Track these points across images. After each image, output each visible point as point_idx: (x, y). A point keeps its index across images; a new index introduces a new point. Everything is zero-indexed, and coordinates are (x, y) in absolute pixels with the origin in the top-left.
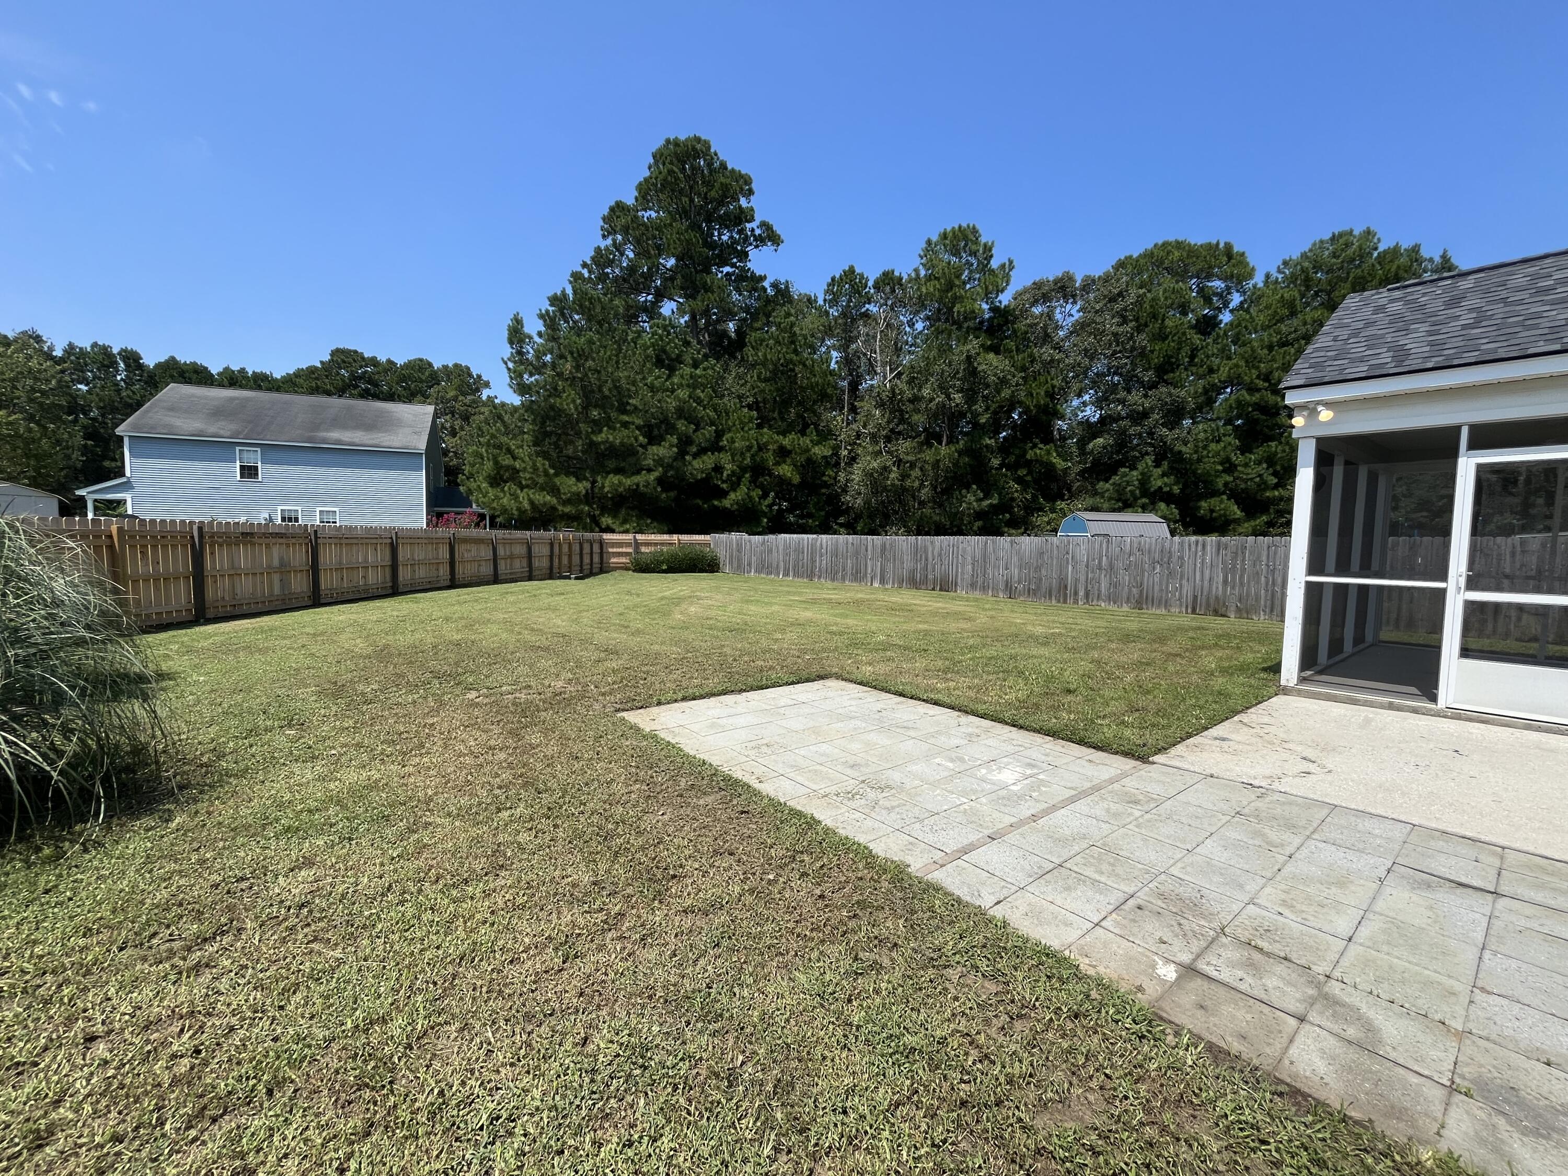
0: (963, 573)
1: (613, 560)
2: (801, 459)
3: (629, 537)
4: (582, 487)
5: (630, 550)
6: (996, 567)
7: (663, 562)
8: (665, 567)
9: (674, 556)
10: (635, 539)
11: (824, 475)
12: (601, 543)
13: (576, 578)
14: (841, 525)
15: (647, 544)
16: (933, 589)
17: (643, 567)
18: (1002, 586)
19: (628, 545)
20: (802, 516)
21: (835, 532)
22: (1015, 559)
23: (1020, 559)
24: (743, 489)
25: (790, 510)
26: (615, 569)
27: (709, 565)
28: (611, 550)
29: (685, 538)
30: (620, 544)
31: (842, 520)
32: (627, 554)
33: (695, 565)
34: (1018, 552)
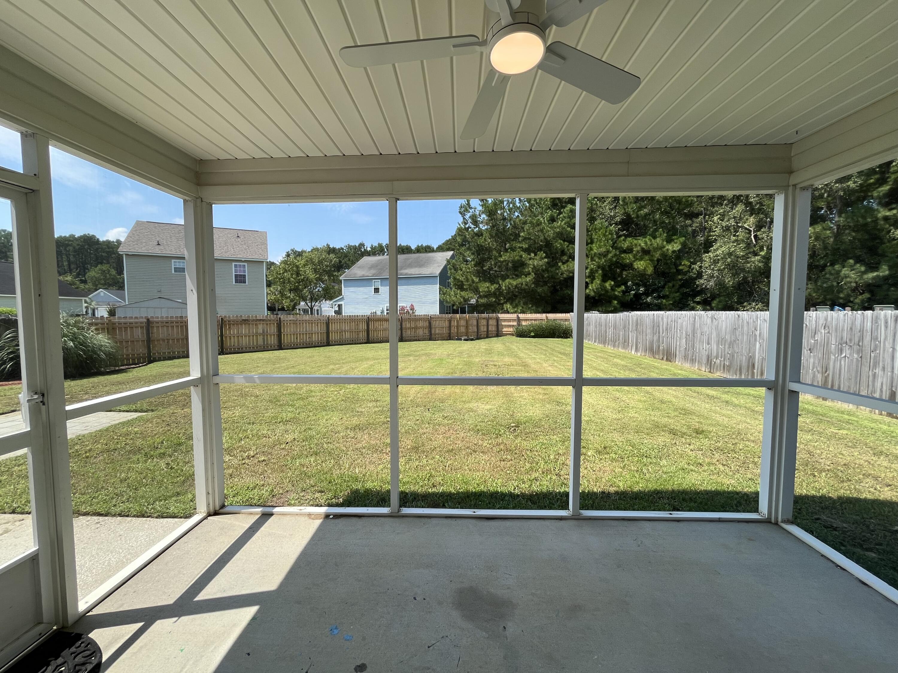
0: (680, 347)
1: (504, 330)
2: (657, 255)
3: (514, 316)
4: (493, 288)
5: (515, 323)
6: (701, 342)
7: (532, 331)
8: (532, 334)
9: (540, 327)
10: (518, 317)
11: (681, 264)
12: (498, 320)
13: (465, 340)
14: (698, 303)
15: (526, 320)
16: (662, 359)
17: (521, 334)
18: (704, 361)
19: (514, 320)
20: (659, 297)
21: (693, 309)
22: (714, 335)
23: (718, 335)
24: (598, 281)
25: (647, 294)
26: (506, 335)
27: (564, 333)
28: (503, 324)
29: (551, 316)
30: (509, 320)
31: (698, 299)
32: (513, 326)
33: (554, 333)
34: (717, 328)
